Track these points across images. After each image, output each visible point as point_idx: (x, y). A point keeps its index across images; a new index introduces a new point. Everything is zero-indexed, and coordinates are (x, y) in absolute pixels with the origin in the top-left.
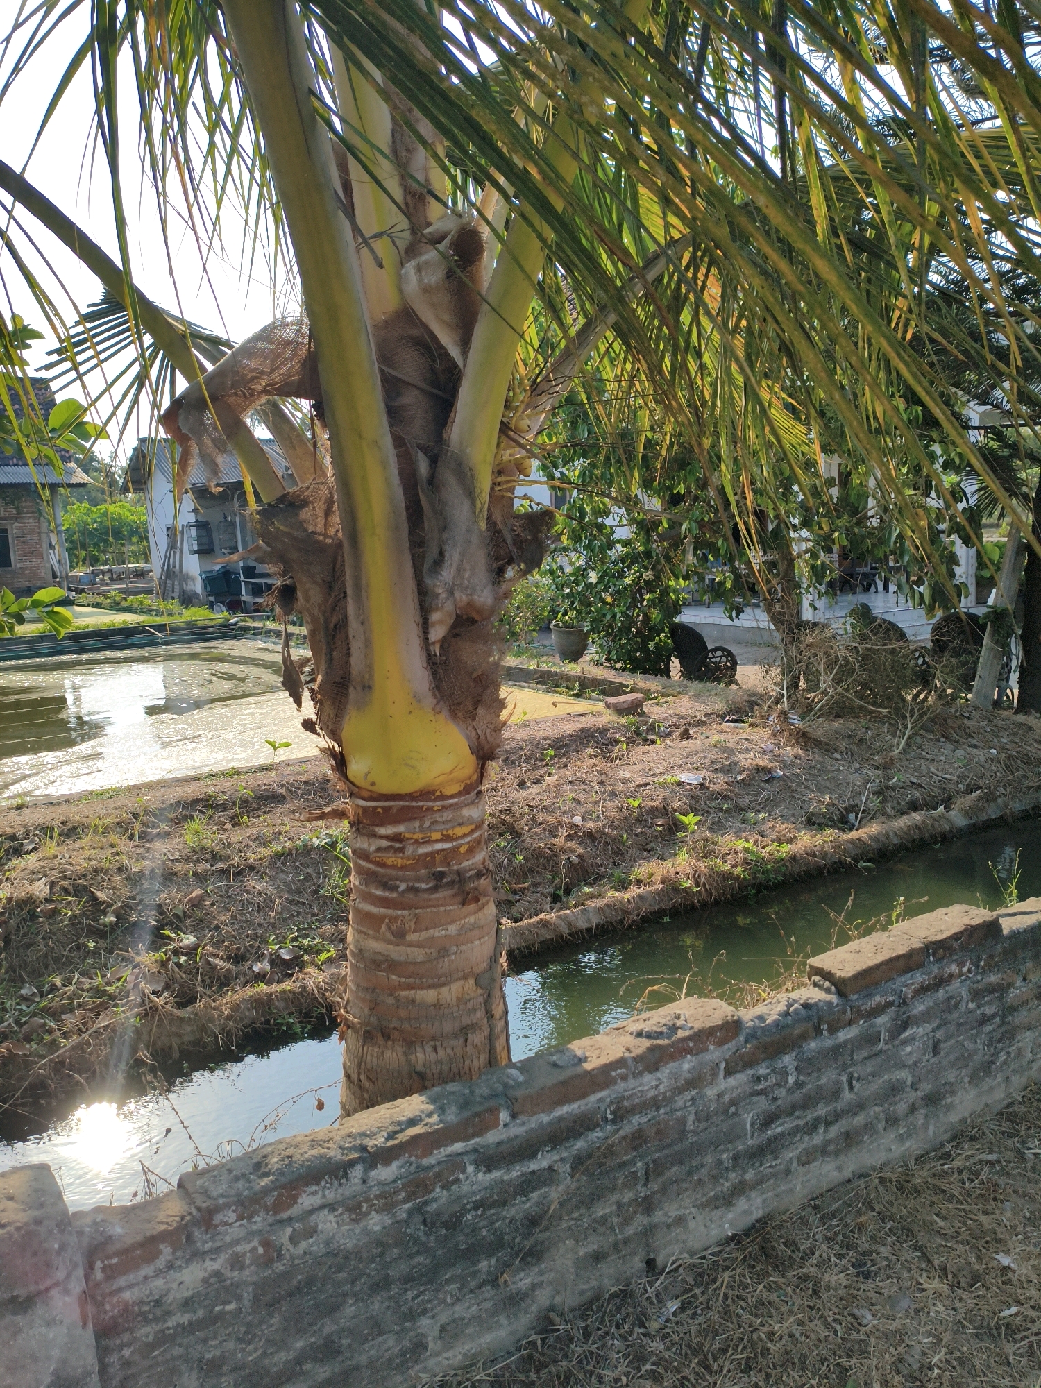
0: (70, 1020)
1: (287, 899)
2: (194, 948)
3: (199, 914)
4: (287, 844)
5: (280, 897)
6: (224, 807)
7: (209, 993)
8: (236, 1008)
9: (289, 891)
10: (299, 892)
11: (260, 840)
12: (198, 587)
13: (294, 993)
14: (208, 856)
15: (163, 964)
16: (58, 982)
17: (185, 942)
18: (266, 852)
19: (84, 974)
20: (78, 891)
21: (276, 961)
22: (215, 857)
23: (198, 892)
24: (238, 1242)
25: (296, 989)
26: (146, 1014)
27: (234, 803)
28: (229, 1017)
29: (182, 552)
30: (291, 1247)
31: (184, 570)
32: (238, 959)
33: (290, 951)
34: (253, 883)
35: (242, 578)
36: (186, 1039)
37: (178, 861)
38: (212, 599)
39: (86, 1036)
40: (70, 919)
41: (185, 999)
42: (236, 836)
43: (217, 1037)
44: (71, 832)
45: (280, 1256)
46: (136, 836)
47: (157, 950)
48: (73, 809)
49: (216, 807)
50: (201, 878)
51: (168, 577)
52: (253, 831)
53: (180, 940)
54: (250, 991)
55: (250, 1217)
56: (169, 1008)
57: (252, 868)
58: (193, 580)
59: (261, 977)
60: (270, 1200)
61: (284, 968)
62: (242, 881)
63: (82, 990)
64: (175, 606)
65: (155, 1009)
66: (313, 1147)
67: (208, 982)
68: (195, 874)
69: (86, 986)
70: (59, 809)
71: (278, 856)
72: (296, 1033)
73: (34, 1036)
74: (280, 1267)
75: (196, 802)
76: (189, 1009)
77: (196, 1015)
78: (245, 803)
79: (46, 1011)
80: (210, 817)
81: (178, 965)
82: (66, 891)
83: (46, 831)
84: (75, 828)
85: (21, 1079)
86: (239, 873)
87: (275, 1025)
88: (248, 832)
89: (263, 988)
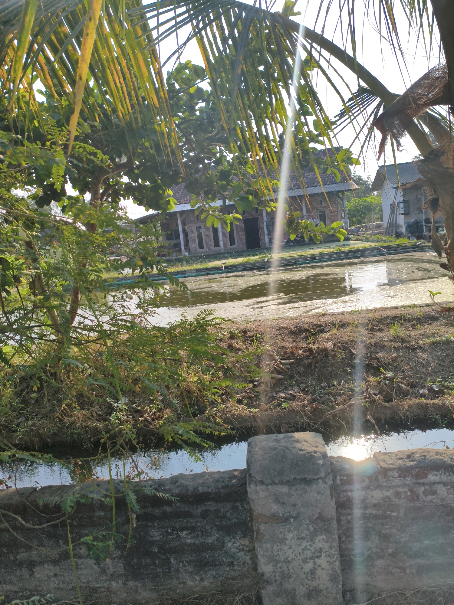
0: (339, 399)
1: (437, 363)
2: (393, 378)
3: (396, 365)
4: (438, 339)
5: (433, 362)
6: (409, 320)
7: (398, 398)
8: (410, 406)
9: (439, 360)
10: (443, 361)
11: (425, 335)
12: (403, 230)
13: (439, 405)
14: (400, 340)
15: (379, 383)
16: (335, 383)
17: (389, 375)
18: (427, 341)
19: (345, 381)
20: (344, 349)
21: (430, 390)
22: (403, 341)
23: (395, 355)
24: (398, 486)
25: (440, 404)
26: (371, 402)
27: (413, 319)
28: (407, 410)
29: (396, 215)
30: (423, 497)
31: (398, 222)
32: (413, 386)
33: (438, 387)
34: (420, 354)
35: (424, 224)
36: (388, 416)
37: (387, 341)
38: (410, 235)
39: (346, 406)
40: (341, 359)
41: (388, 399)
42: (413, 333)
43: (401, 418)
44: (343, 325)
45: (418, 498)
46: (369, 329)
47: (376, 376)
48: (344, 316)
49: (405, 320)
50: (397, 349)
51: (390, 226)
52: (422, 332)
53: (386, 374)
54: (417, 401)
55: (404, 477)
56: (380, 401)
57: (420, 348)
58: (401, 227)
59: (423, 396)
60: (414, 472)
61: (435, 394)
62: (416, 353)
63: (345, 388)
64: (392, 238)
65: (374, 401)
66: (436, 455)
67: (398, 394)
68: (394, 347)
69: (346, 387)
70: (339, 316)
71: (433, 343)
72: (439, 423)
73: (326, 403)
74: (418, 504)
75: (396, 317)
76: (390, 403)
77: (392, 406)
78: (418, 319)
79: (330, 393)
80: (402, 324)
81: (386, 384)
82: (340, 348)
83: (333, 324)
84: (344, 324)
85: (320, 418)
86: (414, 349)
87: (429, 418)
88: (420, 332)
89: (423, 400)
